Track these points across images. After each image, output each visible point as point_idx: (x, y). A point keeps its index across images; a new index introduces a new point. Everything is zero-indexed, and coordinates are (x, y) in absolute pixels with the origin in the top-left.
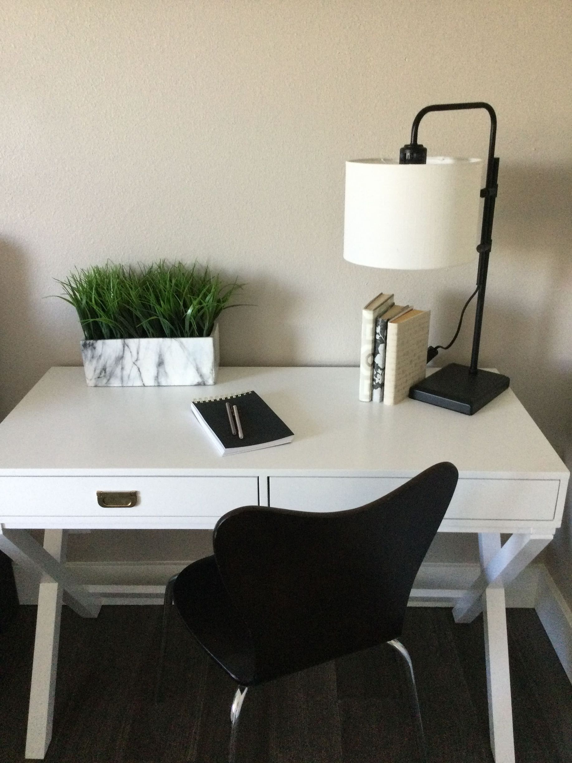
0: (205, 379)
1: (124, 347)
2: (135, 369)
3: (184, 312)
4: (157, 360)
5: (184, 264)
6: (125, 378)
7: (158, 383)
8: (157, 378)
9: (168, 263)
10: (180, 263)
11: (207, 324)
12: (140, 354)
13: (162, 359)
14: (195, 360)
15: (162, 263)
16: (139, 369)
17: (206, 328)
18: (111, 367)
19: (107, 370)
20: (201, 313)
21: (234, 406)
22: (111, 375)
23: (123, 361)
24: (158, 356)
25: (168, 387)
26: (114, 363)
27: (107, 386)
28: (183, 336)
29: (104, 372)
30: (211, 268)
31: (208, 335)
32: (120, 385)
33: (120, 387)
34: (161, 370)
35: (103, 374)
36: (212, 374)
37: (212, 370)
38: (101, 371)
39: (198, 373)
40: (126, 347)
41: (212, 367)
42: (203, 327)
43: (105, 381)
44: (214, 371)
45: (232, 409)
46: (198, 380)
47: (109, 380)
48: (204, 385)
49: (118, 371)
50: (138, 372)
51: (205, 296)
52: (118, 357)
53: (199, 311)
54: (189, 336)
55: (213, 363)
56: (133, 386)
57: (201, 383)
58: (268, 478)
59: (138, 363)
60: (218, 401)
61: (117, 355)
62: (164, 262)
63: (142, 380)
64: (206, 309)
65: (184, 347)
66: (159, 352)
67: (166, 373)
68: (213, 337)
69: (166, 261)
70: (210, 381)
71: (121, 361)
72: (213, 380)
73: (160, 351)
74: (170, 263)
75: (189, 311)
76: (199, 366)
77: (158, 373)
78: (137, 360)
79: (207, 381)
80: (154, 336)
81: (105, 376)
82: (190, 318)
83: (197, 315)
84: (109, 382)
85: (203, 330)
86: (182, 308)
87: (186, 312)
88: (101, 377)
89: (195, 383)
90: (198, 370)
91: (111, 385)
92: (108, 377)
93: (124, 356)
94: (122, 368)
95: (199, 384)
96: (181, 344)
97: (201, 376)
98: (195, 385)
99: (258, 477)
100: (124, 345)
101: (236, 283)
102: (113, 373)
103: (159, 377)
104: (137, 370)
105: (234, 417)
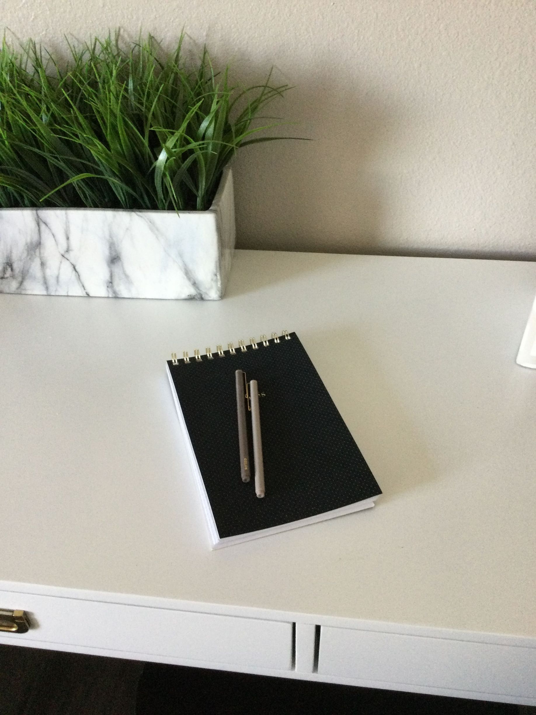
0: (203, 290)
1: (38, 225)
2: (66, 268)
3: (153, 161)
4: (107, 252)
5: (159, 40)
6: (52, 281)
7: (115, 292)
8: (110, 283)
9: (126, 36)
10: (151, 38)
11: (203, 185)
12: (71, 238)
13: (116, 251)
14: (181, 255)
15: (113, 38)
16: (74, 268)
17: (201, 193)
18: (21, 260)
19: (15, 266)
20: (189, 161)
21: (253, 383)
22: (24, 275)
23: (42, 251)
24: (108, 247)
25: (134, 300)
26: (25, 255)
27: (19, 292)
28: (154, 207)
29: (9, 269)
30: (216, 50)
31: (206, 207)
32: (45, 293)
33: (46, 295)
34: (117, 270)
35: (9, 273)
36: (216, 281)
37: (216, 275)
38: (4, 268)
39: (189, 279)
40: (43, 226)
41: (215, 271)
42: (194, 191)
43: (14, 285)
44: (219, 277)
45: (246, 390)
46: (189, 291)
47: (21, 283)
48: (202, 299)
49: (35, 268)
50: (74, 272)
51: (198, 119)
52: (31, 243)
53: (185, 156)
54: (166, 208)
55: (216, 262)
56: (68, 296)
57: (196, 297)
58: (318, 629)
59: (71, 256)
60: (222, 358)
61: (29, 240)
62: (118, 35)
63: (83, 286)
64: (199, 153)
65: (157, 230)
66: (108, 237)
67: (127, 276)
68: (215, 211)
69: (122, 31)
70: (214, 294)
71: (37, 250)
72: (219, 293)
73: (111, 236)
74: (131, 37)
75: (163, 156)
76: (190, 266)
77: (111, 276)
78: (68, 251)
79: (206, 293)
80: (96, 205)
81: (13, 277)
82: (164, 175)
83: (179, 167)
84: (22, 287)
85: (196, 197)
86: (148, 149)
87: (156, 159)
88: (7, 278)
89: (184, 296)
90: (188, 273)
91: (29, 292)
92: (20, 279)
93: (42, 241)
94: (43, 264)
95: (191, 298)
96: (152, 223)
97: (195, 284)
98: (185, 300)
99: (294, 625)
100: (39, 221)
101: (268, 85)
102: (28, 271)
103: (115, 283)
104: (71, 268)
105: (248, 415)
